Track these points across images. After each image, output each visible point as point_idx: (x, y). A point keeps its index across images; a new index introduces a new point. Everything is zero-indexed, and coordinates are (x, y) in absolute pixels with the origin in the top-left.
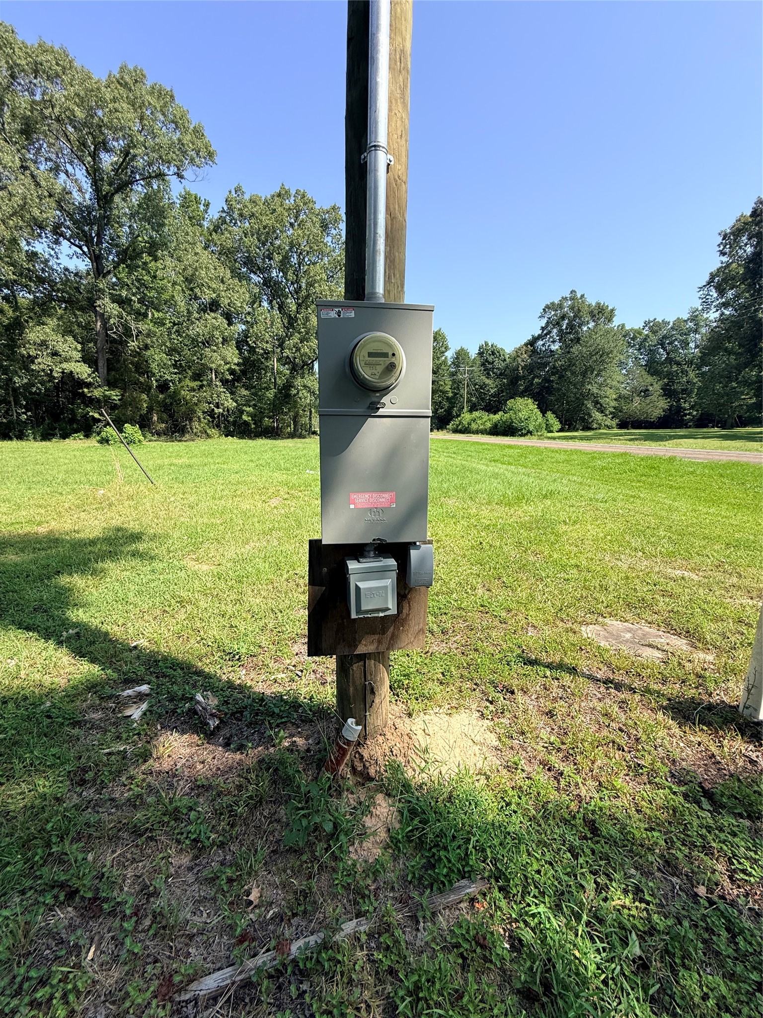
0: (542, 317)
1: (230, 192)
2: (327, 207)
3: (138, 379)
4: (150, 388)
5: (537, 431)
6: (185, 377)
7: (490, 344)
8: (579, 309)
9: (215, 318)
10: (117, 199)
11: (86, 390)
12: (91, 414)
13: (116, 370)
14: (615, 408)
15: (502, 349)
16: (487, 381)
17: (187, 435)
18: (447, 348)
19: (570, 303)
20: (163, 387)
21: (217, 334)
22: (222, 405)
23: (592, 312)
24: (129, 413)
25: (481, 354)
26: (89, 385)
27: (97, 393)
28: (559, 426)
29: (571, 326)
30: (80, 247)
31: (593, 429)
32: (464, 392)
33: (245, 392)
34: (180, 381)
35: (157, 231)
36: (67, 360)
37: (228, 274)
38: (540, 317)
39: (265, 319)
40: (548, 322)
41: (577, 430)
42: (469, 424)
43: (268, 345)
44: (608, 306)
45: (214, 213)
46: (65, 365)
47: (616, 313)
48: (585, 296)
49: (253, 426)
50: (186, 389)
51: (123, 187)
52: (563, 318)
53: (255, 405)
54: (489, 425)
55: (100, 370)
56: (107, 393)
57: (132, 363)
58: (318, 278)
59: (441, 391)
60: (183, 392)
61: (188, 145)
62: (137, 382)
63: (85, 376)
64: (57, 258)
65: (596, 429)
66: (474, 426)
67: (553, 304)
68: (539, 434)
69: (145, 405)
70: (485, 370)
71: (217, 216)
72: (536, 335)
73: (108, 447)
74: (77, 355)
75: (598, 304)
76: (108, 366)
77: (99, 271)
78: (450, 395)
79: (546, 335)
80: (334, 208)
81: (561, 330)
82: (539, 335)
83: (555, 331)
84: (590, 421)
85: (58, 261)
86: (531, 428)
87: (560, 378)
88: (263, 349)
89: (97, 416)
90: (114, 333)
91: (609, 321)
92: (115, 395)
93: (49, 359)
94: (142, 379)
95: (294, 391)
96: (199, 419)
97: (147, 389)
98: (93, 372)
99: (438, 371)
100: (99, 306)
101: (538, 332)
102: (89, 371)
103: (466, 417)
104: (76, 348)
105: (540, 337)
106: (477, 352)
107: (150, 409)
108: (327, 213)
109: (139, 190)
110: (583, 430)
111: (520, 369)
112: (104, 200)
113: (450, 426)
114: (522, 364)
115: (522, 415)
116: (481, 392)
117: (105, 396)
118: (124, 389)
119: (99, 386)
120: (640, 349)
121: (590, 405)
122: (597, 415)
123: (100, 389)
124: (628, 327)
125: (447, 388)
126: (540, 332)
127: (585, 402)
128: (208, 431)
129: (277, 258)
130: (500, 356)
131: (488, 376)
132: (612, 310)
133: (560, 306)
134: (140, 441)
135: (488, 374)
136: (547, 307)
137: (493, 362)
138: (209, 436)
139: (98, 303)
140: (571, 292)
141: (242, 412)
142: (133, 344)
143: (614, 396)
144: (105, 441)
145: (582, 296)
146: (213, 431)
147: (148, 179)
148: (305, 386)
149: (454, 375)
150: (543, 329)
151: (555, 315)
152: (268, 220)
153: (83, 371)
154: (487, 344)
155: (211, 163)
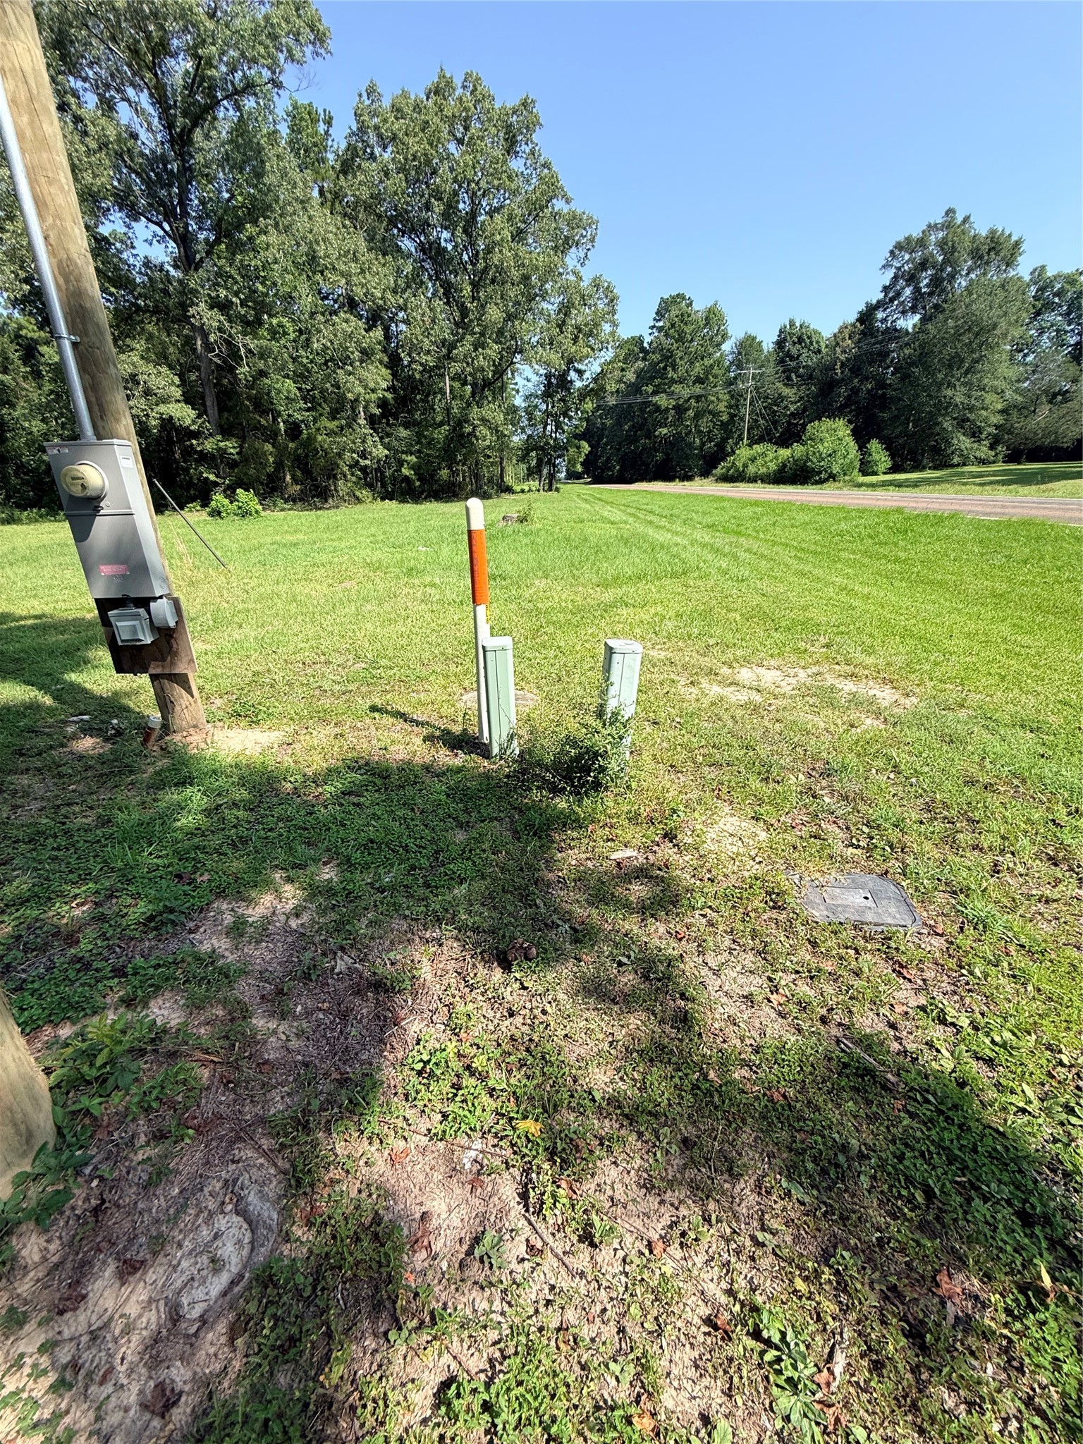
0: (887, 266)
1: (360, 95)
2: (513, 102)
3: (259, 422)
4: (276, 433)
5: (845, 474)
6: (321, 415)
7: (798, 324)
8: (953, 247)
9: (346, 321)
10: (198, 135)
11: (194, 442)
12: (205, 475)
13: (229, 410)
14: (997, 427)
15: (816, 332)
16: (786, 391)
17: (330, 501)
18: (725, 337)
19: (941, 235)
20: (294, 430)
21: (352, 346)
22: (370, 453)
23: (978, 249)
24: (252, 472)
25: (780, 344)
26: (196, 435)
27: (209, 445)
28: (889, 464)
29: (936, 282)
30: (160, 225)
31: (953, 466)
32: (746, 412)
33: (403, 433)
34: (315, 420)
35: (255, 186)
36: (164, 400)
37: (363, 246)
38: (884, 267)
39: (423, 315)
40: (896, 278)
41: (923, 469)
42: (745, 466)
43: (429, 358)
44: (1010, 236)
45: (339, 140)
46: (162, 408)
47: (1024, 247)
48: (972, 219)
49: (418, 484)
50: (324, 434)
51: (201, 115)
52: (923, 265)
53: (419, 451)
54: (773, 466)
55: (210, 411)
56: (221, 444)
57: (249, 398)
58: (498, 238)
59: (710, 412)
60: (320, 438)
61: (279, 25)
62: (258, 427)
63: (188, 422)
64: (133, 247)
65: (958, 465)
66: (752, 470)
67: (908, 239)
68: (847, 478)
69: (271, 460)
70: (784, 372)
71: (343, 146)
72: (874, 302)
73: (220, 521)
74: (177, 393)
75: (993, 232)
76: (218, 405)
77: (187, 261)
78: (725, 418)
79: (892, 300)
80: (524, 104)
81: (917, 290)
82: (878, 302)
83: (908, 292)
84: (949, 452)
85: (134, 252)
86: (836, 469)
87: (902, 379)
88: (421, 364)
89: (212, 477)
90: (217, 355)
91: (1008, 265)
92: (231, 446)
93: (143, 400)
94: (263, 422)
95: (468, 429)
96: (345, 476)
97: (272, 436)
98: (199, 416)
99: (707, 378)
100: (193, 316)
101: (876, 296)
102: (193, 414)
103: (744, 453)
104: (173, 383)
105: (879, 305)
106: (775, 338)
107: (279, 465)
108: (514, 113)
109: (226, 115)
110: (935, 468)
111: (838, 367)
112: (181, 141)
113: (718, 471)
114: (843, 357)
115: (825, 448)
116: (775, 412)
117: (219, 449)
118: (242, 438)
119: (211, 435)
120: (1068, 314)
121: (947, 424)
122: (962, 442)
123: (211, 440)
124: (1050, 273)
125: (722, 407)
126: (882, 296)
127: (940, 419)
128: (358, 493)
129: (438, 207)
130: (811, 343)
131: (788, 382)
132: (1017, 244)
133: (922, 243)
134: (257, 512)
135: (789, 378)
136: (899, 246)
137: (799, 356)
138: (359, 501)
139: (192, 311)
140: (947, 213)
141: (401, 463)
142: (243, 371)
143: (999, 407)
144: (216, 513)
145: (966, 219)
146: (364, 493)
147: (236, 94)
148: (484, 421)
149: (731, 384)
150: (886, 289)
151: (911, 260)
152: (416, 145)
153: (184, 414)
154: (792, 323)
155: (322, 51)
